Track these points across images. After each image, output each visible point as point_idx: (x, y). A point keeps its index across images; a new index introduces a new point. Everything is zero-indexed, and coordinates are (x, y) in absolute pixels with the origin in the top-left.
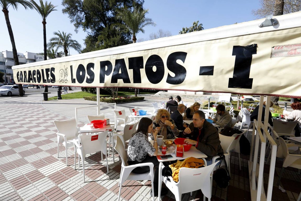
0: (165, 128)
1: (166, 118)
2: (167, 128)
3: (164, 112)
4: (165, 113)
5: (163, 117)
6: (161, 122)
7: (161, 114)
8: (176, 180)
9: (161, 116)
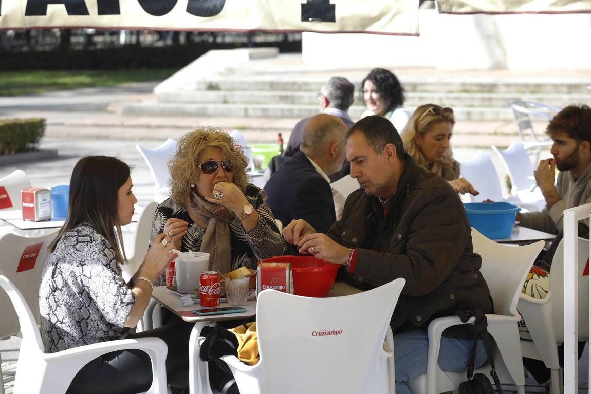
0: (222, 227)
1: (220, 172)
2: (230, 227)
3: (215, 144)
4: (219, 148)
5: (209, 167)
6: (197, 198)
7: (200, 154)
8: (249, 358)
9: (197, 161)
